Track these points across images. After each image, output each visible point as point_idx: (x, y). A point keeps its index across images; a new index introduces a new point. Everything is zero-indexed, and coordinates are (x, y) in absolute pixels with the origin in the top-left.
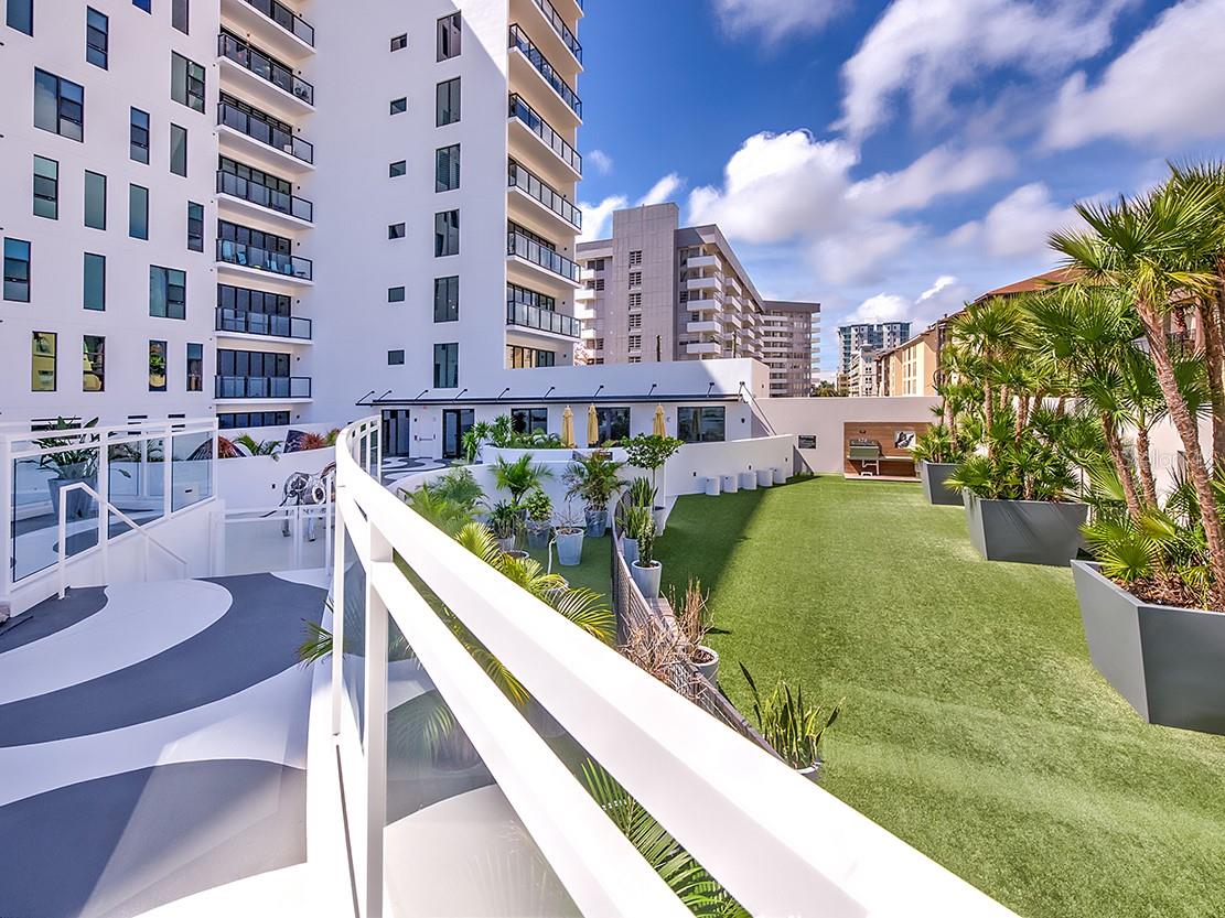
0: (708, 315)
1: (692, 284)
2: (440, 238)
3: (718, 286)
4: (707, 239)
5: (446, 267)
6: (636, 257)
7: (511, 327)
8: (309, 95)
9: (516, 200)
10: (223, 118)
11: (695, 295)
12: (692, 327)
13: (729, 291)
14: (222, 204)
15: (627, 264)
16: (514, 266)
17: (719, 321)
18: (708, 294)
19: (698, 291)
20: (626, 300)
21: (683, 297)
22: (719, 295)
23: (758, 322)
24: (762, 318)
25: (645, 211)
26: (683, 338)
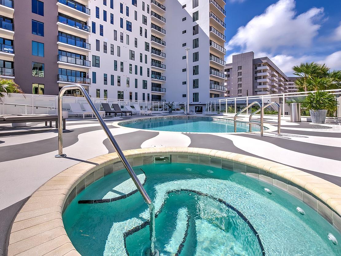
0: (265, 83)
1: (259, 75)
2: (194, 71)
3: (268, 74)
4: (264, 61)
5: (195, 77)
6: (240, 68)
7: (211, 89)
8: (165, 44)
9: (211, 63)
10: (152, 52)
11: (260, 78)
12: (259, 87)
13: (273, 76)
14: (152, 68)
15: (237, 70)
16: (211, 76)
17: (269, 85)
18: (265, 77)
19: (261, 76)
20: (237, 80)
21: (256, 78)
22: (269, 77)
23: (285, 84)
24: (287, 83)
25: (243, 55)
26: (256, 90)
